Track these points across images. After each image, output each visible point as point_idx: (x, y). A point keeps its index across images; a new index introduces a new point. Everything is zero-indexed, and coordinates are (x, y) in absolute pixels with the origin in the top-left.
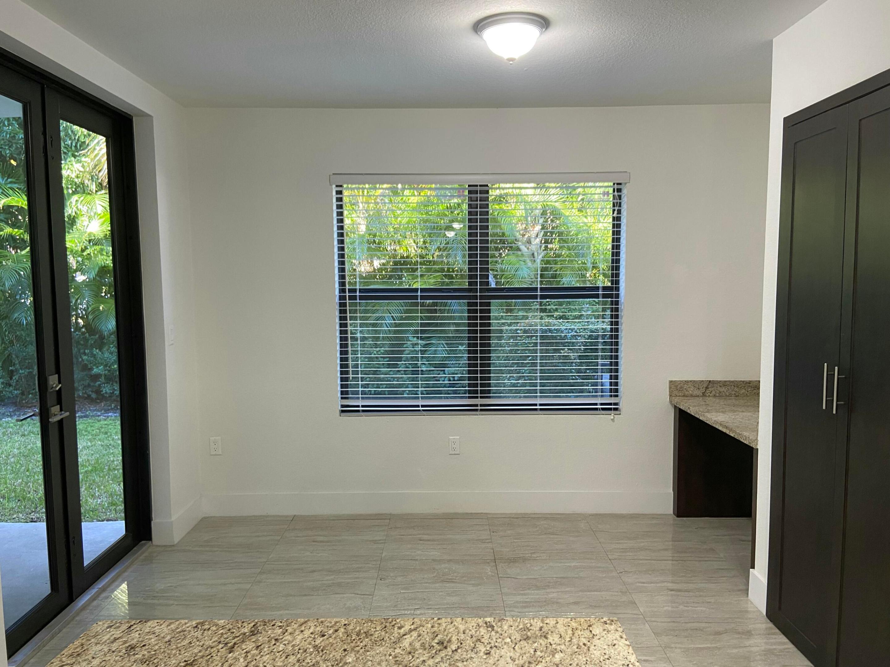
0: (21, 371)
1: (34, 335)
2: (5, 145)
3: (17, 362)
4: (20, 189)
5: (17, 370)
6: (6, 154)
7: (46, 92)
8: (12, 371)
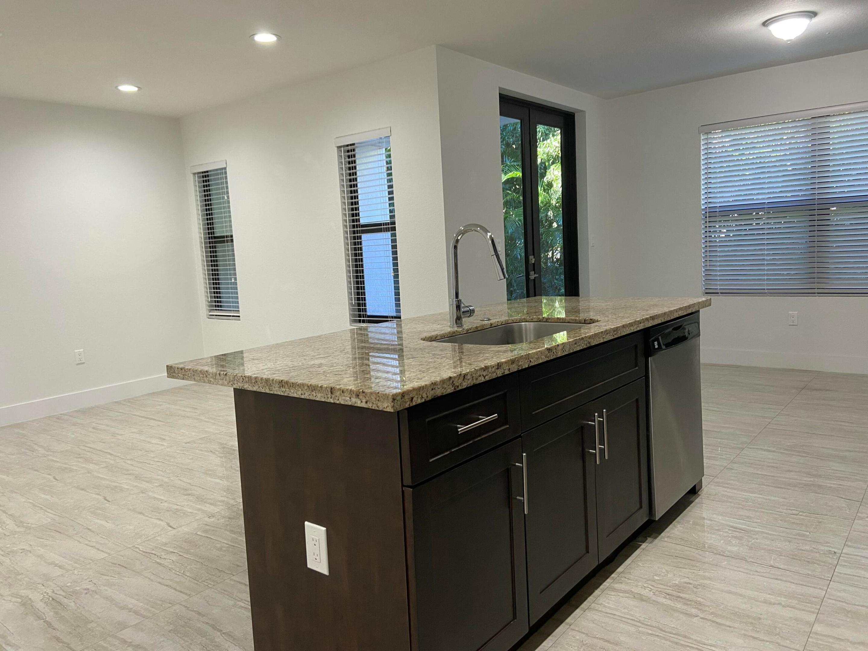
0: (518, 291)
1: (524, 266)
2: (510, 136)
3: (515, 285)
4: (518, 165)
5: (515, 290)
6: (510, 142)
7: (531, 111)
8: (512, 291)
